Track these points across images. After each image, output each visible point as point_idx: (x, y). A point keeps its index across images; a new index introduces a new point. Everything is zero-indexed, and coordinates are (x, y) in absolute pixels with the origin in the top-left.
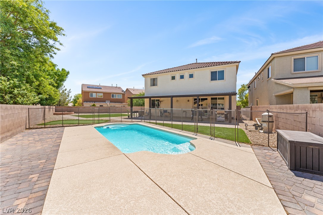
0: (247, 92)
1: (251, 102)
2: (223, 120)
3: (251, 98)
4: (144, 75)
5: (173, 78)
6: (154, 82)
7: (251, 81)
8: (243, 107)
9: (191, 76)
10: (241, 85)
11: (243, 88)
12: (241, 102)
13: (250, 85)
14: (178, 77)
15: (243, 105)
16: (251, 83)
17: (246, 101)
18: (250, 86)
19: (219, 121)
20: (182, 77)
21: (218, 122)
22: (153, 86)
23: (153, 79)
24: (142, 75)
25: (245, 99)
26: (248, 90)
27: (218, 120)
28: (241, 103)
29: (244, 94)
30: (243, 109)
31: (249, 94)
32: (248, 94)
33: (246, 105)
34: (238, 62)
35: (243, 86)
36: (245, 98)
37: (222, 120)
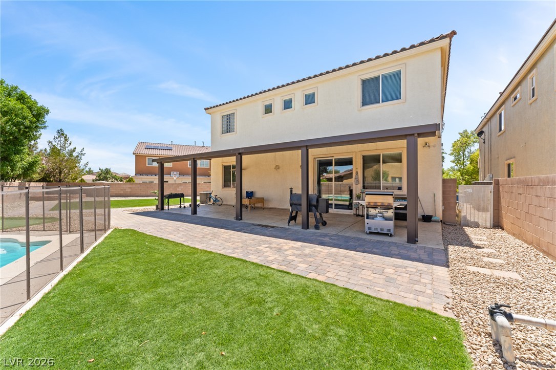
0: (475, 147)
1: (487, 170)
2: (389, 230)
3: (487, 161)
4: (208, 109)
5: (268, 109)
6: (228, 125)
7: (487, 117)
8: (464, 182)
9: (310, 99)
10: (459, 133)
11: (464, 140)
12: (459, 171)
13: (482, 128)
14: (278, 106)
15: (463, 180)
16: (488, 121)
17: (473, 169)
18: (483, 130)
19: (373, 230)
20: (288, 105)
21: (371, 233)
22: (227, 132)
23: (227, 116)
24: (205, 109)
25: (471, 163)
26: (476, 144)
27: (370, 228)
28: (459, 174)
29: (466, 153)
30: (463, 190)
31: (480, 150)
32: (478, 152)
33: (472, 178)
34: (446, 36)
35: (465, 134)
36: (469, 163)
37: (382, 230)
